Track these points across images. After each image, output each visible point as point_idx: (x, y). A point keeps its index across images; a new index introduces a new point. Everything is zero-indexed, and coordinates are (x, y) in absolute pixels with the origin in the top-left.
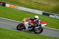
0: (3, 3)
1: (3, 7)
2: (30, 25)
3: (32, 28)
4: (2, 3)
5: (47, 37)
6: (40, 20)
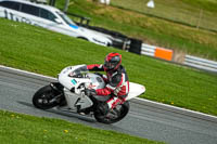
0: (133, 41)
1: (130, 54)
4: (129, 39)
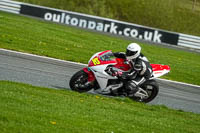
2: (113, 73)
3: (120, 85)
5: (39, 88)
6: (144, 58)
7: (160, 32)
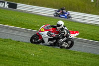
2: (51, 35)
3: (55, 41)
7: (8, 3)
